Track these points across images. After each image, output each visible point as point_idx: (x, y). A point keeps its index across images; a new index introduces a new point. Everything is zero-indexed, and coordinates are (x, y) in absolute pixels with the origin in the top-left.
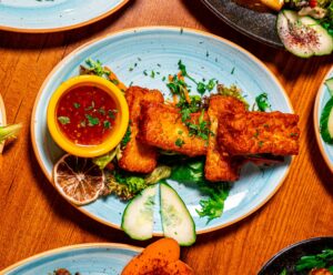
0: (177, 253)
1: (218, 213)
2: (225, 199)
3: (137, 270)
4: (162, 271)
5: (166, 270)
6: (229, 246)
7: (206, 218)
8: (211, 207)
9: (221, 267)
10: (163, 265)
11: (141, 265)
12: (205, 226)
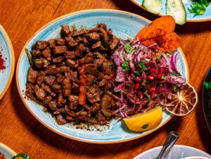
0: (173, 28)
1: (201, 12)
2: (207, 6)
3: (147, 34)
4: (161, 38)
5: (164, 38)
6: (204, 39)
7: (193, 14)
8: (197, 8)
9: (197, 51)
10: (163, 33)
11: (150, 31)
12: (192, 18)
